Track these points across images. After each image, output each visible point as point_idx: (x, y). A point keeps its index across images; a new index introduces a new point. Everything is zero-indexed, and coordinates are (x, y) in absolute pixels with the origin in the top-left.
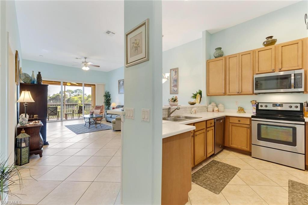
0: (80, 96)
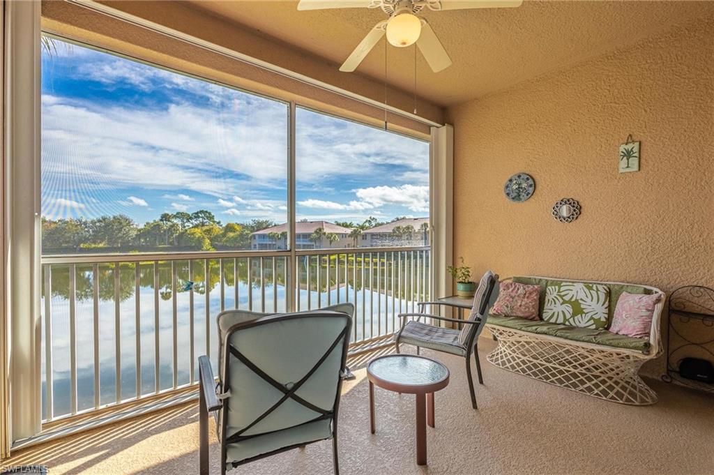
0: (206, 228)
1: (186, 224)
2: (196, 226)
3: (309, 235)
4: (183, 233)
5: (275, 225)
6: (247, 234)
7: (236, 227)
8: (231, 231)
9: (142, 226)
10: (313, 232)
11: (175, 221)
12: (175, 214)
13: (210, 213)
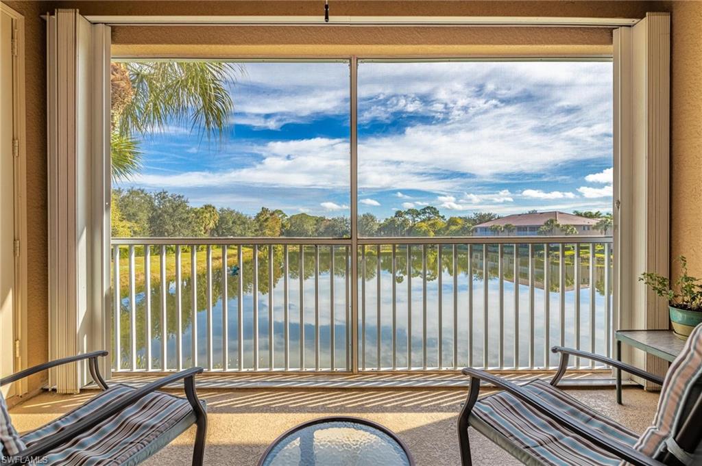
0: (432, 222)
1: (416, 219)
2: (423, 221)
3: (538, 227)
4: (412, 227)
5: (499, 218)
6: (468, 227)
7: (458, 221)
8: (453, 225)
9: (382, 222)
10: (543, 224)
11: (407, 217)
12: (406, 210)
13: (435, 209)
